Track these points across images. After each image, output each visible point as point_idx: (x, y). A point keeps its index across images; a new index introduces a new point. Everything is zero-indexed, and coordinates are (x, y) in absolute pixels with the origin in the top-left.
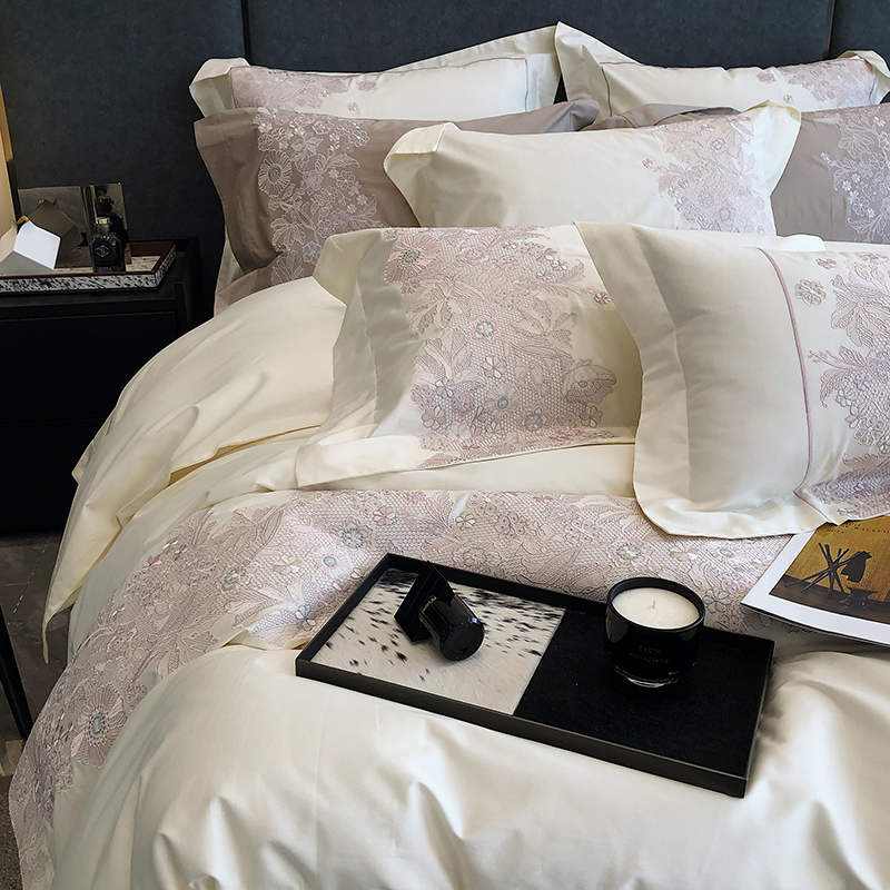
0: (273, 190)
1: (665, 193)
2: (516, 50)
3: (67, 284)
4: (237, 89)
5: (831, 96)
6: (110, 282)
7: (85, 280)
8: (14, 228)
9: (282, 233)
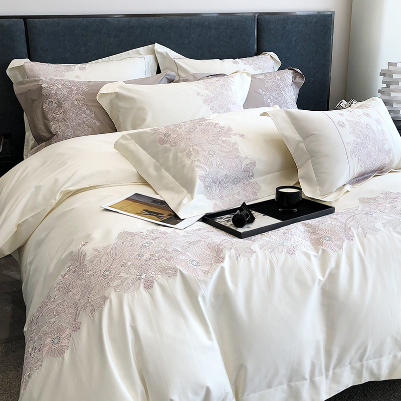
0: (50, 110)
1: (206, 105)
4: (28, 71)
9: (56, 126)
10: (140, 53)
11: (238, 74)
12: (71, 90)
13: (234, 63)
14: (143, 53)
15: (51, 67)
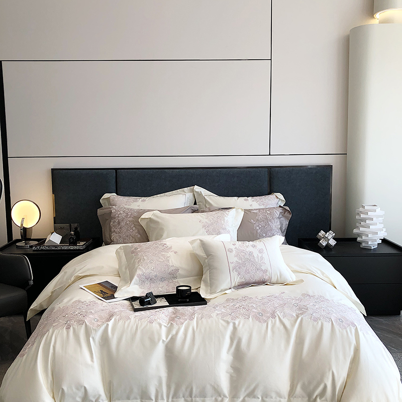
0: (114, 226)
1: (203, 228)
2: (184, 192)
3: (62, 248)
4: (111, 201)
5: (263, 205)
6: (72, 248)
7: (66, 247)
8: (51, 234)
9: (114, 236)
12: (127, 215)
13: (245, 200)
15: (125, 199)
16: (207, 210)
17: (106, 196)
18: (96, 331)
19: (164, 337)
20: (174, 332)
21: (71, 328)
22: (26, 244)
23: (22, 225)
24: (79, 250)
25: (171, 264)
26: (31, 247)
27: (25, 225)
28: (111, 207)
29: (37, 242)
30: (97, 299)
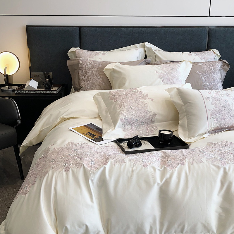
0: (82, 75)
1: (160, 78)
3: (39, 92)
4: (77, 54)
5: (204, 59)
6: (48, 92)
7: (43, 92)
8: (29, 80)
9: (82, 83)
10: (137, 47)
11: (185, 62)
12: (93, 66)
13: (189, 55)
14: (139, 47)
15: (89, 52)
16: (159, 63)
17: (72, 49)
18: (94, 173)
19: (158, 180)
20: (168, 176)
21: (70, 170)
22: (9, 88)
23: (5, 72)
24: (54, 94)
25: (149, 110)
26: (14, 91)
27: (7, 73)
28: (78, 58)
29: (17, 87)
30: (88, 141)
